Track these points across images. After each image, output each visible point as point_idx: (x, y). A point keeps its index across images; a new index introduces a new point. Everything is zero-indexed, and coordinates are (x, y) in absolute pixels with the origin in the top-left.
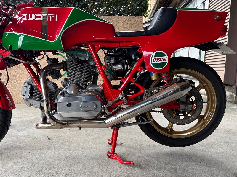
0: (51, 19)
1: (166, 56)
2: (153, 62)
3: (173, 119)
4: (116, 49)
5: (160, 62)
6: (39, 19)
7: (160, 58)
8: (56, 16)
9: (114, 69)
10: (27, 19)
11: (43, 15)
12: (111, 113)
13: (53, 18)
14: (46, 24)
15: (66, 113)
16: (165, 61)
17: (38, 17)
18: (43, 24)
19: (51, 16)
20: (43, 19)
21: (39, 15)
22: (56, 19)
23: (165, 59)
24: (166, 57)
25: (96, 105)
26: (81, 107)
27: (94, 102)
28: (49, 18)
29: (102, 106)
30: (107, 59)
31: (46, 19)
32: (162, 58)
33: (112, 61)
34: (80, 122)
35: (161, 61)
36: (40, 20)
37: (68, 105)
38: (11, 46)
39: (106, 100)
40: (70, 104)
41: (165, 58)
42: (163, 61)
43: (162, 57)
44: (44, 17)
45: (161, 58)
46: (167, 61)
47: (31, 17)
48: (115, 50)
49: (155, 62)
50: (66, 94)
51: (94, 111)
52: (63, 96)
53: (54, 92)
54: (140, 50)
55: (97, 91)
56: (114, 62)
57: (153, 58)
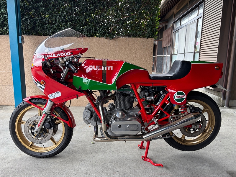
0: (109, 69)
2: (175, 98)
4: (150, 87)
5: (180, 98)
6: (101, 69)
7: (180, 95)
8: (112, 67)
9: (148, 100)
10: (93, 69)
11: (103, 67)
12: (147, 132)
13: (110, 68)
15: (117, 132)
16: (183, 98)
17: (100, 68)
18: (104, 72)
19: (109, 67)
21: (101, 66)
22: (112, 69)
25: (138, 127)
26: (128, 127)
27: (137, 125)
28: (107, 68)
29: (141, 127)
30: (143, 93)
33: (147, 94)
34: (126, 137)
37: (119, 127)
38: (81, 86)
39: (143, 122)
40: (121, 126)
42: (182, 98)
43: (182, 95)
44: (104, 68)
46: (185, 97)
47: (95, 68)
49: (177, 98)
50: (117, 119)
51: (136, 130)
52: (116, 120)
54: (166, 89)
55: (136, 115)
56: (147, 95)
57: (176, 95)
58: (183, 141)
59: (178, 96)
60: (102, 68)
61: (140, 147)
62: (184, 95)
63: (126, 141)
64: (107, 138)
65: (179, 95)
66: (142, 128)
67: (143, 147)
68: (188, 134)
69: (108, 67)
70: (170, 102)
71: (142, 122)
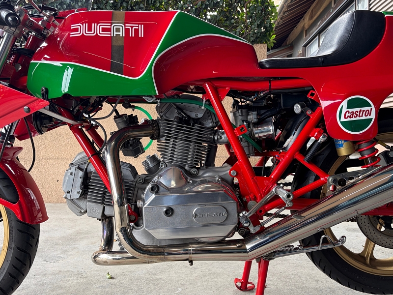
0: (132, 34)
1: (371, 106)
2: (343, 119)
3: (381, 237)
4: (262, 95)
5: (358, 118)
6: (106, 34)
7: (358, 109)
8: (141, 28)
9: (257, 135)
10: (83, 33)
11: (115, 26)
12: (258, 229)
13: (137, 31)
14: (121, 43)
15: (162, 230)
16: (368, 117)
17: (104, 30)
18: (115, 43)
20: (115, 33)
21: (106, 25)
22: (141, 34)
23: (370, 113)
24: (371, 109)
25: (227, 211)
26: (196, 215)
27: (223, 205)
28: (127, 31)
29: (238, 213)
30: (242, 115)
31: (121, 33)
32: (363, 111)
33: (253, 117)
34: (191, 248)
35: (359, 116)
36: (110, 35)
37: (167, 213)
38: (47, 90)
39: (245, 199)
40: (172, 210)
41: (368, 110)
42: (364, 118)
43: (363, 109)
45: (360, 111)
46: (373, 116)
47: (90, 29)
48: (257, 96)
49: (349, 119)
50: (161, 189)
51: (223, 224)
52: (157, 193)
53: (132, 184)
54: (312, 95)
55: (223, 179)
56: (255, 120)
57: (345, 110)
58: (368, 261)
59: (351, 110)
60: (109, 30)
61: (239, 284)
62: (369, 108)
63: (191, 262)
64: (131, 252)
65: (354, 110)
66: (241, 215)
67: (248, 285)
68: (385, 238)
69: (128, 26)
70: (325, 132)
71: (242, 200)
